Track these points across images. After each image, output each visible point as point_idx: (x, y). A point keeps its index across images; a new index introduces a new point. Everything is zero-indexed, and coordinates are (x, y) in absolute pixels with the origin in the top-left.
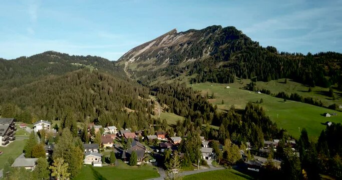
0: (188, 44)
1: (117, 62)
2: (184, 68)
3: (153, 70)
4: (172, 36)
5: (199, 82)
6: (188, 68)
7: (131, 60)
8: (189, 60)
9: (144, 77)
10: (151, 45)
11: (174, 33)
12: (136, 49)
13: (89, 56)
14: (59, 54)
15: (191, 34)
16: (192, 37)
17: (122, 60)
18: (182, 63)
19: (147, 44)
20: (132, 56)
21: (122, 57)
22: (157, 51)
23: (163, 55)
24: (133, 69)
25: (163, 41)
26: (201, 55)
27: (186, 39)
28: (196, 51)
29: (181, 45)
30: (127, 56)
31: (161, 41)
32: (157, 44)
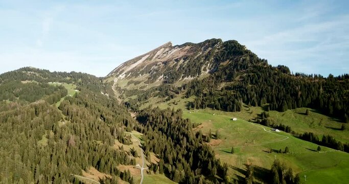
0: (185, 59)
1: (105, 78)
2: (180, 88)
3: (145, 89)
4: (167, 50)
5: (197, 108)
6: (184, 89)
7: (122, 76)
8: (186, 78)
9: (134, 97)
10: (144, 59)
11: (170, 47)
12: (126, 64)
13: (73, 73)
14: (38, 71)
15: (188, 47)
16: (189, 51)
17: (112, 76)
18: (178, 82)
19: (139, 58)
20: (123, 71)
21: (112, 73)
22: (150, 66)
23: (156, 71)
24: (123, 86)
25: (157, 55)
26: (200, 73)
27: (182, 54)
28: (193, 68)
29: (177, 60)
30: (117, 72)
31: (155, 55)
32: (150, 59)
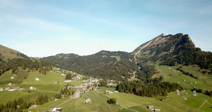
0: (166, 44)
1: (132, 53)
2: (159, 57)
4: (161, 38)
5: (162, 65)
6: (161, 57)
7: (139, 52)
8: (164, 53)
9: (142, 61)
10: (150, 43)
11: (162, 36)
12: (142, 46)
13: (118, 51)
15: (169, 37)
16: (169, 39)
19: (148, 42)
20: (140, 49)
21: (135, 50)
22: (152, 47)
24: (139, 56)
25: (156, 41)
26: (170, 50)
27: (166, 41)
28: (167, 49)
29: (162, 44)
30: (137, 50)
31: (155, 40)
32: (152, 43)
